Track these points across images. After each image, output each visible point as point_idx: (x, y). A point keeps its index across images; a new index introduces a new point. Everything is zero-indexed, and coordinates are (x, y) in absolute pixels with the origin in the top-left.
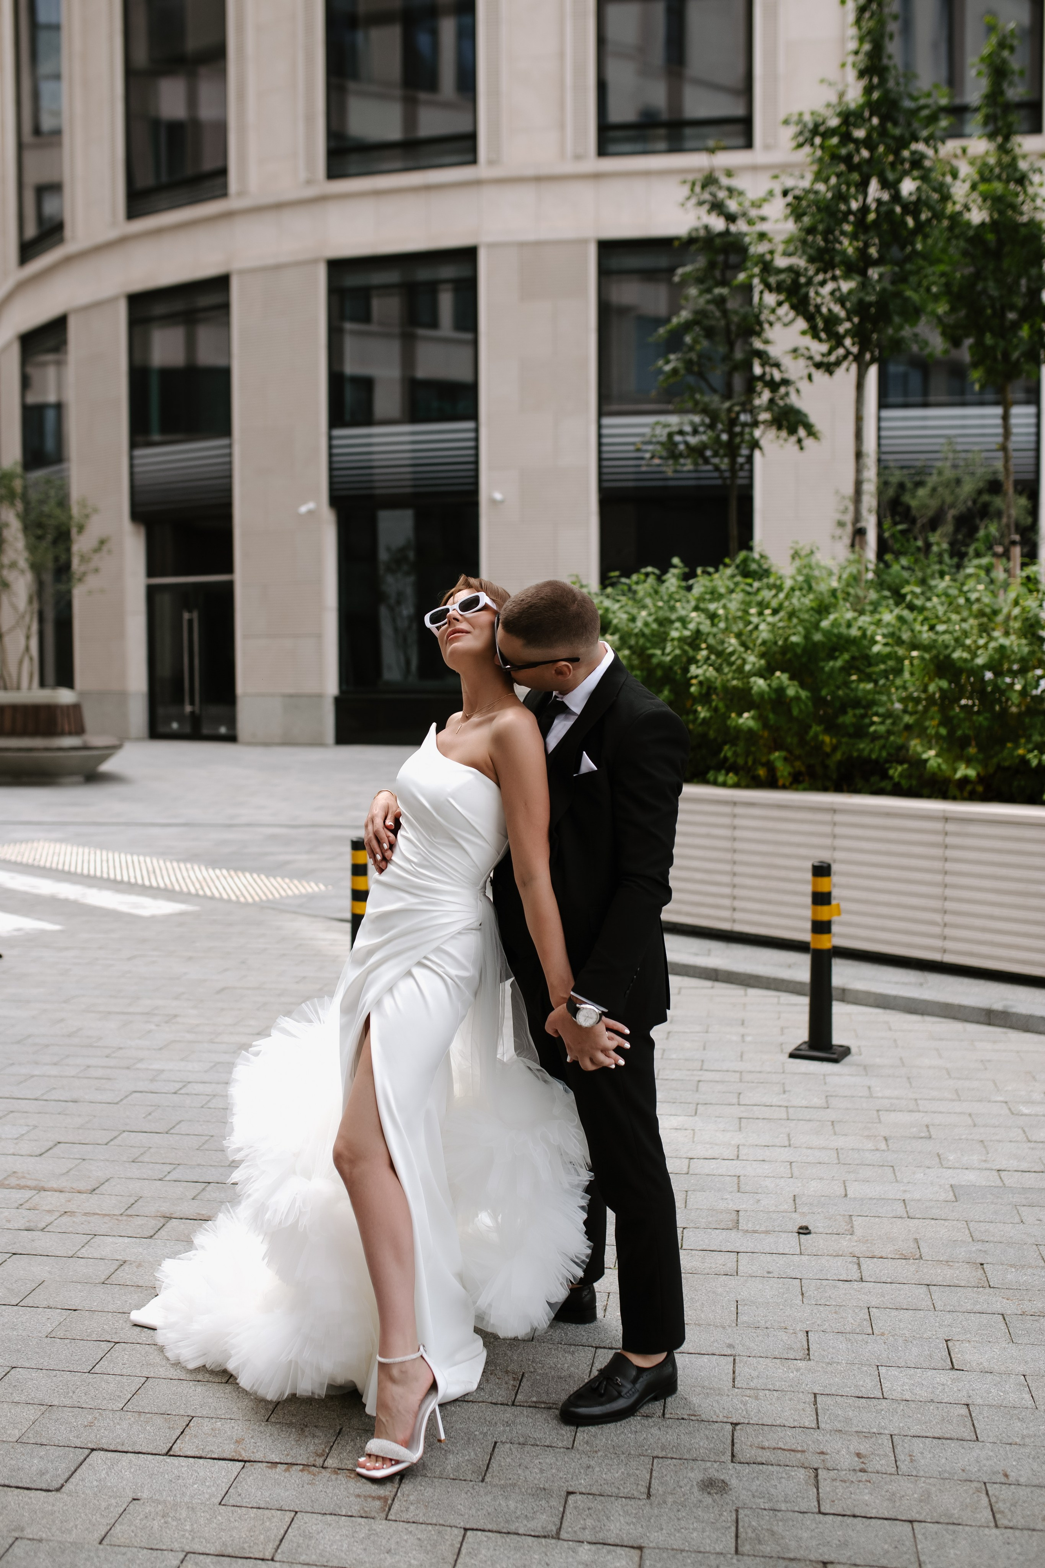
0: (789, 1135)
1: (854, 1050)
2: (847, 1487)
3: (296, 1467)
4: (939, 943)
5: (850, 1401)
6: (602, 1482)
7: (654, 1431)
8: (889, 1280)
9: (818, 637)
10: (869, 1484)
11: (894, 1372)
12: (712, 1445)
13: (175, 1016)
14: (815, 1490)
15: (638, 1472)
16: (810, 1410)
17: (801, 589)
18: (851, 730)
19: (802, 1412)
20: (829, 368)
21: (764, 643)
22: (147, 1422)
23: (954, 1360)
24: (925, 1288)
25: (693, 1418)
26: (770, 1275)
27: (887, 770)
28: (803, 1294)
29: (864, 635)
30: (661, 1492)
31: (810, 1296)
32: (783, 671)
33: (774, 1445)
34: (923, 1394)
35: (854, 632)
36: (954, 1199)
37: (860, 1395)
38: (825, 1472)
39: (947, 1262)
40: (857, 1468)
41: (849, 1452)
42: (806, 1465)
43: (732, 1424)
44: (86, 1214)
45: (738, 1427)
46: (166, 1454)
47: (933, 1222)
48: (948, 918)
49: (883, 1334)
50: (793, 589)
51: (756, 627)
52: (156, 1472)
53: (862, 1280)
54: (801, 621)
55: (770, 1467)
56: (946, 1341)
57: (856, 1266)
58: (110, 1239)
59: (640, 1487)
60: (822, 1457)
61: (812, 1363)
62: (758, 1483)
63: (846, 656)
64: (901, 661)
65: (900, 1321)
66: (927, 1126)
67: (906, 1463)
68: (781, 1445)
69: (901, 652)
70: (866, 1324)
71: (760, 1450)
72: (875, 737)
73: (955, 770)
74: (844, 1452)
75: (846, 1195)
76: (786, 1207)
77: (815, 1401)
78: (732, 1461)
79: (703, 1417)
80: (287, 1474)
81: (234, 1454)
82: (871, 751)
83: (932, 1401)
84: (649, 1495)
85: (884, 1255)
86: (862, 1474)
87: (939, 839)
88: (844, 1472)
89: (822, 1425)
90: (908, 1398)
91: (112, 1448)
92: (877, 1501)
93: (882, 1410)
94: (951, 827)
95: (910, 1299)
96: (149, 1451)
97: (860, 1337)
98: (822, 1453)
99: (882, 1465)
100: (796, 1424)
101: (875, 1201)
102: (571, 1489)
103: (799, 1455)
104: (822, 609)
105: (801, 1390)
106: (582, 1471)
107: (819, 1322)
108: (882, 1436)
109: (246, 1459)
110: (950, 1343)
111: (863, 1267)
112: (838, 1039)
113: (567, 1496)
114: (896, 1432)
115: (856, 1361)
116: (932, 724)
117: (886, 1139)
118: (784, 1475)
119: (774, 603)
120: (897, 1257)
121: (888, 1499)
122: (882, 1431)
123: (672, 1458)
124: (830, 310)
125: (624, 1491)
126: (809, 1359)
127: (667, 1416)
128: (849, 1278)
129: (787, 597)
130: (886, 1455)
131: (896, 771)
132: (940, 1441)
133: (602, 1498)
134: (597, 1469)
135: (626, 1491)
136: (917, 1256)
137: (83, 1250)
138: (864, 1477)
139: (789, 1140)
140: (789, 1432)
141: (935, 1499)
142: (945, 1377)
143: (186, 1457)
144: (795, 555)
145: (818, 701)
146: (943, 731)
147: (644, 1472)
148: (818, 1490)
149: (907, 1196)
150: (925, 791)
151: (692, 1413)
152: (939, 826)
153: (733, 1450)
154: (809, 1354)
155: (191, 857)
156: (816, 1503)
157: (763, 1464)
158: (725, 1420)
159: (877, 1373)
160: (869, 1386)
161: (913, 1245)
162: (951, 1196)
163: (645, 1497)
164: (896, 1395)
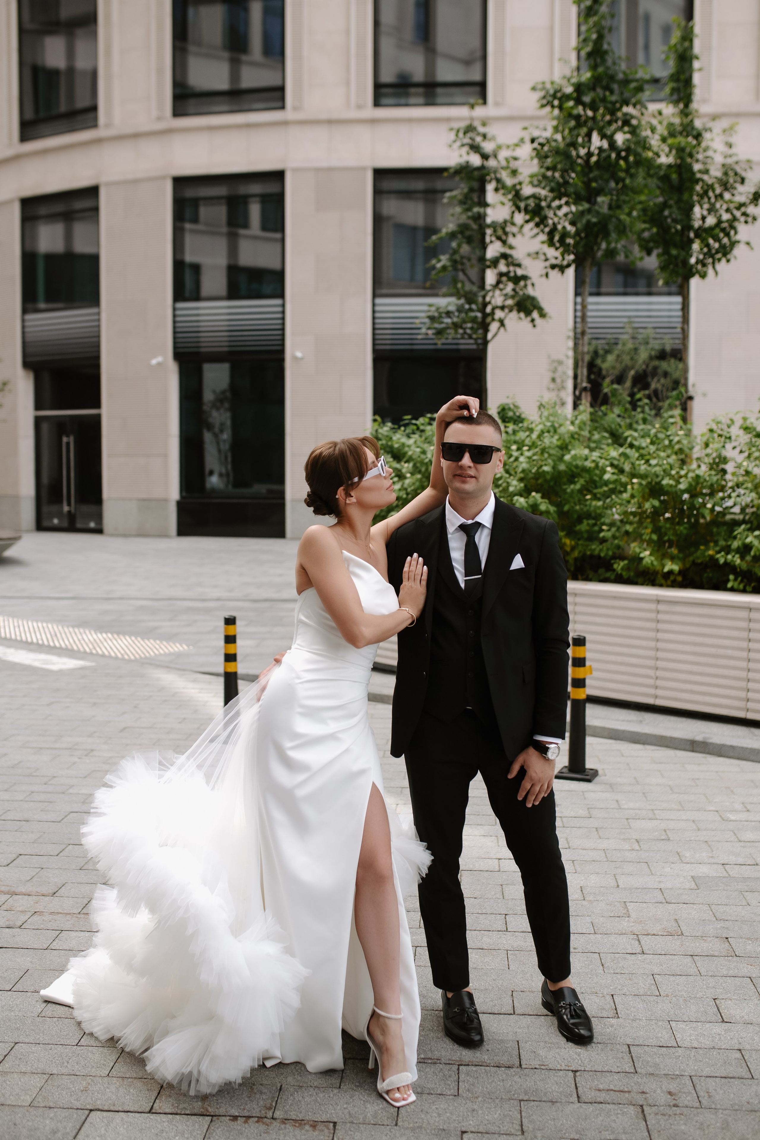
0: (567, 839)
1: (600, 772)
2: (667, 1120)
3: (253, 1119)
4: (652, 691)
5: (655, 1049)
6: (486, 1122)
7: (516, 1078)
8: (663, 952)
9: (562, 467)
10: (682, 1117)
11: (682, 1025)
12: (561, 1089)
13: (92, 750)
14: (644, 1123)
15: (511, 1113)
16: (627, 1058)
17: (548, 432)
18: (585, 535)
19: (622, 1060)
20: (562, 269)
21: (523, 471)
22: (130, 1086)
23: (723, 1015)
24: (690, 958)
25: (543, 1067)
27: (612, 565)
28: (603, 965)
29: (597, 466)
30: (531, 1129)
31: (608, 966)
32: (537, 492)
33: (607, 1087)
34: (706, 1042)
35: (588, 464)
36: (696, 888)
37: (661, 1045)
38: (649, 1108)
39: (702, 937)
40: (671, 1104)
41: (662, 1091)
42: (634, 1103)
43: (572, 1071)
44: (52, 913)
45: (578, 1074)
46: (150, 1112)
47: (685, 906)
48: (659, 673)
49: (667, 996)
50: (542, 432)
51: (517, 459)
52: (144, 1128)
53: (643, 953)
54: (550, 455)
55: (607, 1105)
56: (714, 999)
57: (637, 942)
58: (74, 934)
59: (514, 1125)
60: (644, 1096)
61: (620, 1020)
62: (601, 1118)
63: (582, 481)
64: (625, 486)
65: (678, 984)
66: (665, 831)
67: (706, 1098)
68: (612, 1087)
69: (624, 479)
70: (654, 987)
71: (597, 1092)
72: (604, 541)
73: (663, 566)
74: (659, 1091)
75: (618, 886)
76: (576, 896)
77: (630, 1050)
78: (579, 1102)
79: (551, 1066)
80: (246, 1125)
81: (202, 1110)
82: (601, 550)
83: (714, 1048)
84: (523, 1132)
85: (656, 933)
86: (675, 1108)
87: (653, 615)
88: (662, 1108)
89: (639, 1070)
90: (696, 1046)
91: (106, 1108)
92: (692, 1130)
93: (680, 1056)
94: (661, 607)
95: (681, 967)
96: (136, 1109)
97: (652, 999)
98: (643, 1092)
99: (689, 1101)
100: (619, 1070)
101: (640, 890)
102: (464, 1129)
103: (627, 1095)
104: (564, 447)
105: (618, 1042)
106: (469, 1114)
107: (619, 987)
108: (684, 1078)
109: (212, 1114)
110: (717, 1002)
111: (643, 942)
112: (589, 764)
113: (462, 1135)
114: (693, 1074)
115: (652, 1018)
116: (647, 532)
117: (637, 841)
118: (619, 1111)
119: (528, 442)
120: (665, 934)
121: (699, 1128)
122: (683, 1073)
123: (534, 1101)
124: (564, 228)
125: (504, 1129)
126: (618, 1017)
127: (523, 1066)
128: (634, 952)
129: (539, 437)
130: (690, 1093)
131: (619, 566)
132: (727, 1080)
133: (488, 1135)
134: (480, 1112)
135: (505, 1128)
136: (680, 933)
137: (55, 943)
138: (678, 1111)
139: (568, 843)
140: (616, 1077)
141: (733, 1126)
142: (719, 1029)
143: (165, 1114)
144: (541, 406)
145: (561, 513)
146: (655, 537)
147: (516, 1113)
148: (646, 1122)
149: (662, 886)
150: (640, 580)
151: (541, 1063)
152: (653, 606)
153: (577, 1092)
154: (617, 1013)
155: (83, 624)
156: (647, 1134)
157: (602, 1103)
158: (567, 1068)
159: (669, 1026)
160: (665, 1038)
161: (675, 924)
162: (693, 886)
163: (520, 1133)
164: (686, 1044)
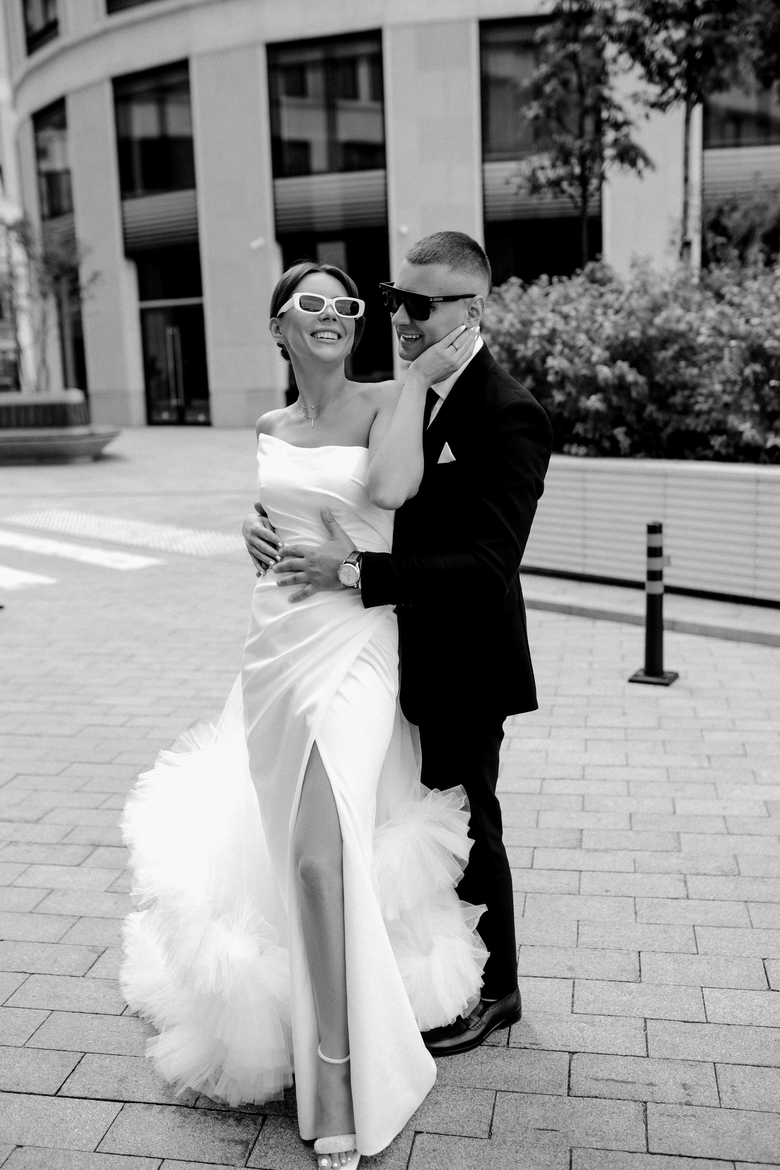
0: (626, 755)
1: (681, 675)
2: (674, 1123)
3: (170, 1107)
4: (751, 582)
5: (677, 1025)
6: (448, 1120)
7: (499, 1061)
8: (712, 897)
9: (652, 332)
10: (694, 1119)
11: (717, 993)
12: (551, 1077)
13: (133, 656)
14: (644, 1126)
15: (481, 1108)
16: (641, 1036)
17: (638, 292)
18: (680, 408)
19: (633, 1039)
20: (661, 106)
21: (608, 338)
22: (44, 1059)
23: (770, 980)
24: (743, 905)
25: (534, 1047)
26: (608, 894)
27: (708, 441)
28: (636, 913)
29: (691, 329)
30: (501, 1130)
31: (642, 914)
32: (624, 360)
33: (607, 1076)
34: (744, 1017)
35: (682, 327)
36: (767, 815)
37: (685, 1020)
38: (654, 1105)
39: (763, 878)
40: (683, 1101)
41: (675, 1083)
42: (636, 1098)
43: (569, 1052)
44: (28, 843)
45: (575, 1056)
46: (55, 1095)
47: (749, 838)
48: (759, 562)
49: (706, 954)
50: (631, 293)
51: (601, 326)
52: (43, 1116)
53: (688, 897)
54: (638, 319)
55: (603, 1101)
56: (763, 960)
57: (683, 884)
58: (43, 868)
59: (482, 1125)
60: (651, 1089)
61: (642, 985)
62: (591, 1118)
63: (676, 347)
64: (721, 349)
65: (722, 939)
66: (743, 745)
67: (729, 1094)
68: (613, 1076)
69: (721, 341)
70: (691, 943)
71: (594, 1082)
72: (698, 414)
73: (766, 440)
74: (671, 1082)
75: (674, 813)
76: (623, 825)
77: (646, 1026)
78: (568, 1095)
79: (544, 1046)
80: (160, 1116)
81: (116, 1094)
82: (697, 425)
83: (751, 1025)
84: (490, 1134)
85: (707, 872)
86: (687, 1107)
87: (751, 497)
88: (671, 1106)
89: (651, 1053)
90: (730, 1022)
91: (8, 1089)
92: (702, 1138)
93: (706, 1035)
94: (762, 487)
95: (730, 917)
96: (40, 1091)
97: (686, 957)
98: (651, 1084)
99: (706, 1097)
100: (627, 1052)
101: (699, 818)
102: (419, 1129)
103: (630, 1087)
104: (656, 309)
105: (633, 1015)
106: (430, 1107)
107: (650, 942)
108: (706, 1064)
109: (125, 1100)
110: (767, 963)
111: (689, 884)
112: (669, 665)
113: (415, 1136)
114: (718, 1060)
115: (682, 983)
116: (748, 404)
117: (709, 757)
118: (615, 1110)
119: (616, 305)
120: (719, 873)
121: (712, 1136)
122: (706, 1059)
123: (513, 1092)
124: (662, 57)
125: (468, 1130)
126: (641, 982)
127: (511, 1045)
128: (677, 896)
129: (628, 299)
130: (709, 1086)
131: (717, 442)
132: (759, 1069)
133: (447, 1138)
134: (445, 1105)
135: (469, 1129)
136: (736, 873)
137: (19, 880)
138: (689, 1110)
139: (627, 759)
140: (621, 1061)
141: (756, 1135)
142: (762, 999)
143: (72, 1097)
144: (633, 265)
145: (652, 385)
146: (756, 407)
147: (488, 1108)
148: (646, 1126)
149: (726, 813)
150: (741, 458)
151: (533, 1041)
152: (752, 487)
153: (569, 1081)
154: (640, 976)
155: (167, 520)
156: (645, 1142)
157: (596, 1097)
158: (564, 1049)
159: (701, 995)
160: (694, 1012)
161: (732, 861)
162: (764, 812)
163: (486, 1136)
164: (717, 1019)
